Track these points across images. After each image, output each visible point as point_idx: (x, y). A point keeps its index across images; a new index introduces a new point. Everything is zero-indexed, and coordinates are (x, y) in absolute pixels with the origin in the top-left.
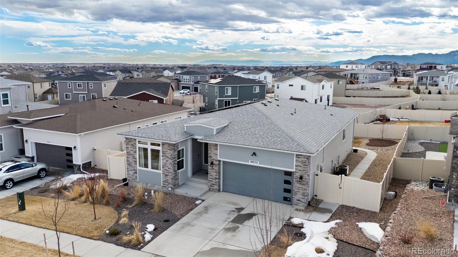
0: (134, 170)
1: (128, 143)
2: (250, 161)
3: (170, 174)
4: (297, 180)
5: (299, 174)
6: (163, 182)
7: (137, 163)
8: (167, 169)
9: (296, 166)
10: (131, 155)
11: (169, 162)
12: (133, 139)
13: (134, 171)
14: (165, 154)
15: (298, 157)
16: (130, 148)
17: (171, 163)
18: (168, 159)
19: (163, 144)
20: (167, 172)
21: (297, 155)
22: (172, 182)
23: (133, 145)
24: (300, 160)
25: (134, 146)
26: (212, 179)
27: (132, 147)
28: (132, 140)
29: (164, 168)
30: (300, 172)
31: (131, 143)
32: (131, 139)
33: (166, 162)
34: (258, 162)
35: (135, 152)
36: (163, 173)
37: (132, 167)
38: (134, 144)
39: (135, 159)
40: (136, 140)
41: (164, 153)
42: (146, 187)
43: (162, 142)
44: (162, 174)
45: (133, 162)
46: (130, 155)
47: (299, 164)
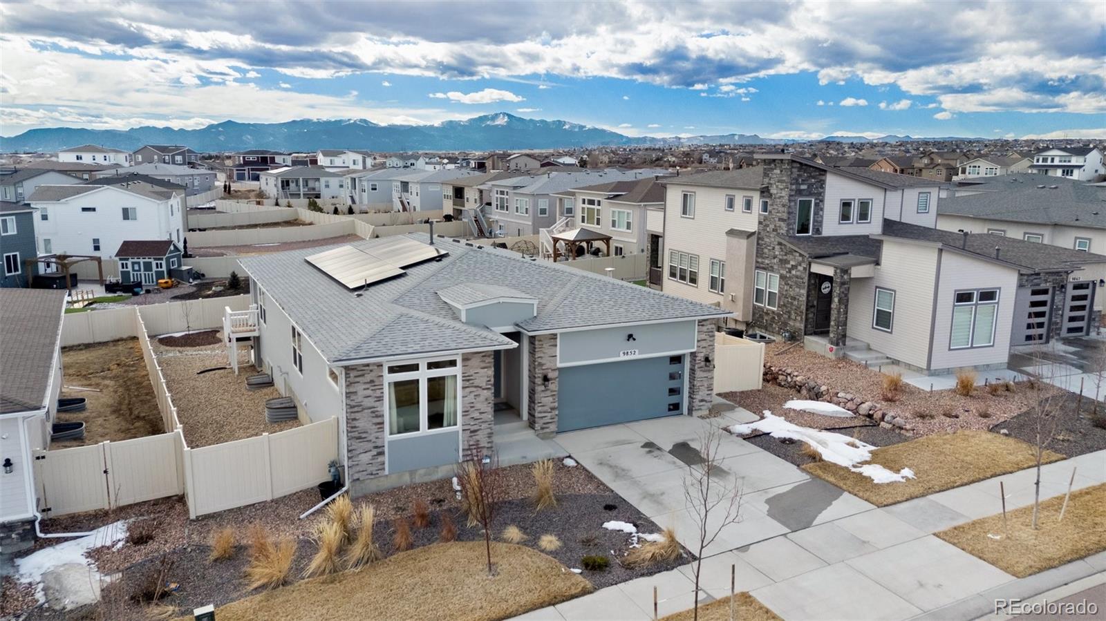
0: (376, 447)
1: (357, 379)
2: (621, 353)
3: (484, 426)
4: (700, 365)
5: (702, 355)
6: (463, 450)
7: (383, 428)
8: (476, 415)
9: (698, 341)
10: (366, 411)
11: (482, 398)
12: (374, 364)
13: (374, 452)
14: (471, 382)
15: (702, 325)
16: (361, 393)
17: (486, 399)
18: (480, 391)
19: (466, 358)
20: (477, 422)
21: (699, 322)
22: (489, 443)
23: (372, 381)
24: (705, 329)
25: (375, 384)
26: (545, 412)
27: (368, 389)
28: (371, 368)
29: (468, 417)
30: (704, 350)
31: (368, 378)
32: (368, 365)
33: (474, 401)
34: (637, 351)
35: (380, 399)
36: (463, 430)
37: (370, 441)
38: (375, 379)
39: (380, 416)
40: (382, 366)
41: (468, 380)
42: (411, 479)
43: (463, 354)
44: (461, 432)
45: (374, 427)
46: (363, 409)
47: (703, 336)
